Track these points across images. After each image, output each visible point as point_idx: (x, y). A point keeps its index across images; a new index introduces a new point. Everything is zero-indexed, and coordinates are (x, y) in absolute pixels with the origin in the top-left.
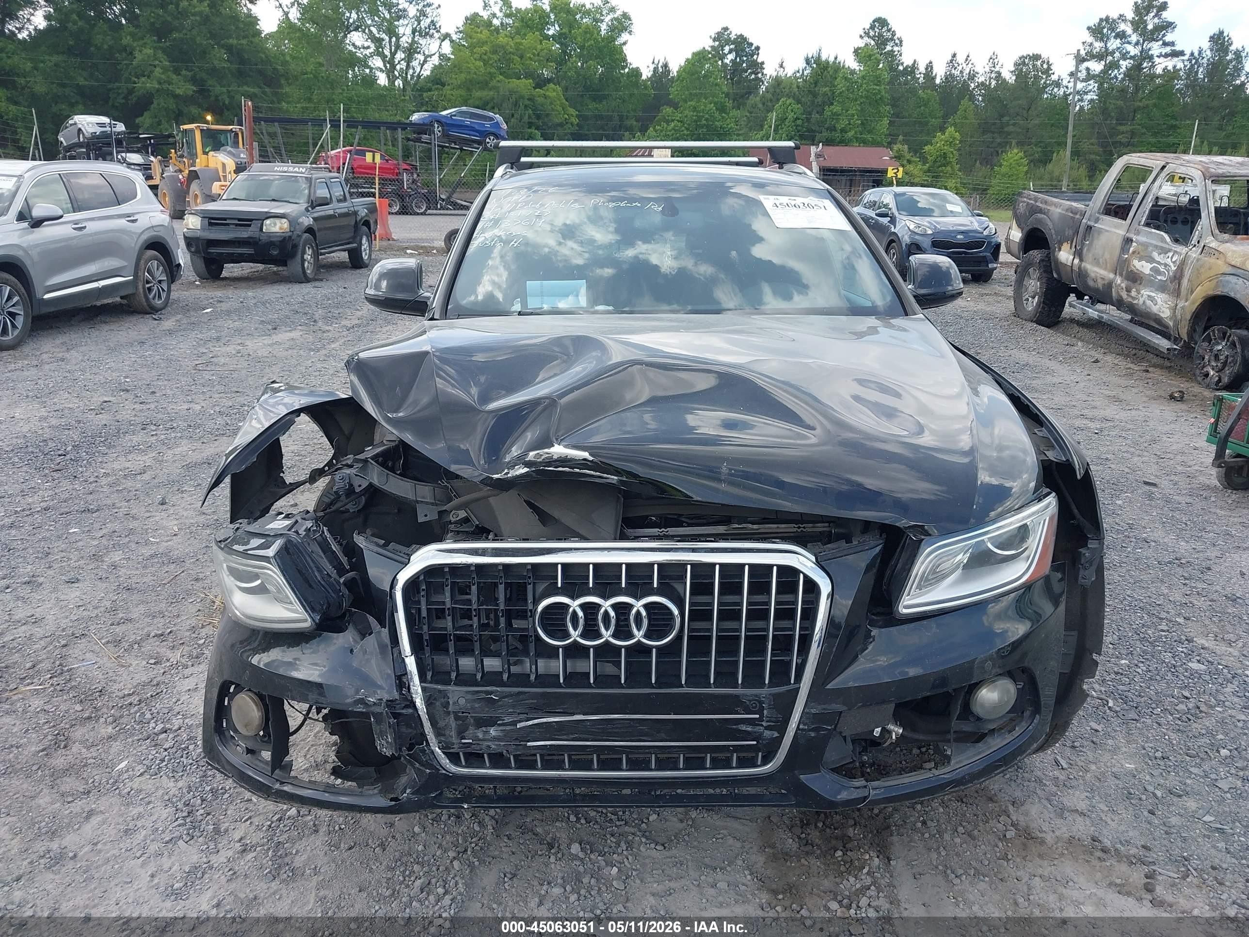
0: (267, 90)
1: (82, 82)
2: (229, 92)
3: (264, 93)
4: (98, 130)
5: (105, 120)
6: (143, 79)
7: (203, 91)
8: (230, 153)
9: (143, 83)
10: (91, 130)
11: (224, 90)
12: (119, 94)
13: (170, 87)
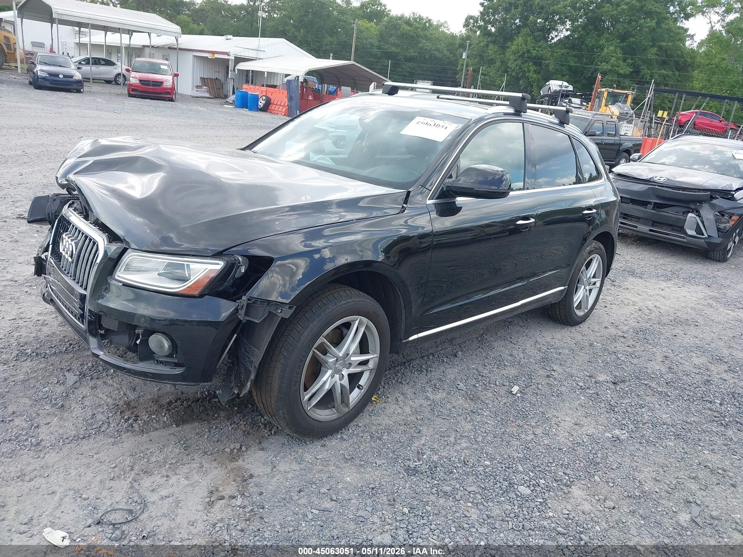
0: (677, 73)
1: (572, 63)
2: (652, 73)
3: (674, 75)
4: (558, 89)
5: (565, 84)
6: (604, 64)
7: (637, 71)
8: (619, 106)
9: (603, 66)
10: (555, 89)
11: (649, 72)
12: (589, 71)
13: (617, 69)
